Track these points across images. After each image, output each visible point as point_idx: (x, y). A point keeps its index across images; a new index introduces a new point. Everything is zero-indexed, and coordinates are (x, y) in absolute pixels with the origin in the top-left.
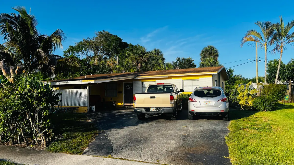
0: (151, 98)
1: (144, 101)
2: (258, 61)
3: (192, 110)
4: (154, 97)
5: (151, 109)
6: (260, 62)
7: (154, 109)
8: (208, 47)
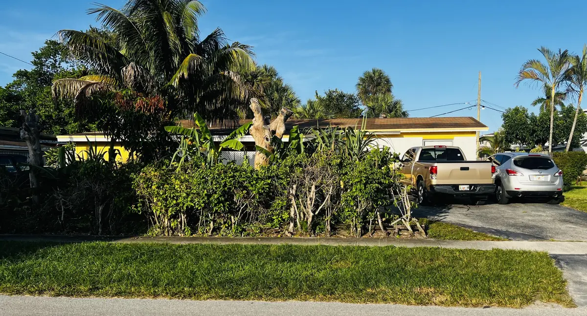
0: (462, 169)
1: (451, 174)
2: (481, 107)
3: (515, 189)
4: (467, 169)
5: (461, 188)
6: (483, 108)
7: (466, 188)
8: (374, 72)
